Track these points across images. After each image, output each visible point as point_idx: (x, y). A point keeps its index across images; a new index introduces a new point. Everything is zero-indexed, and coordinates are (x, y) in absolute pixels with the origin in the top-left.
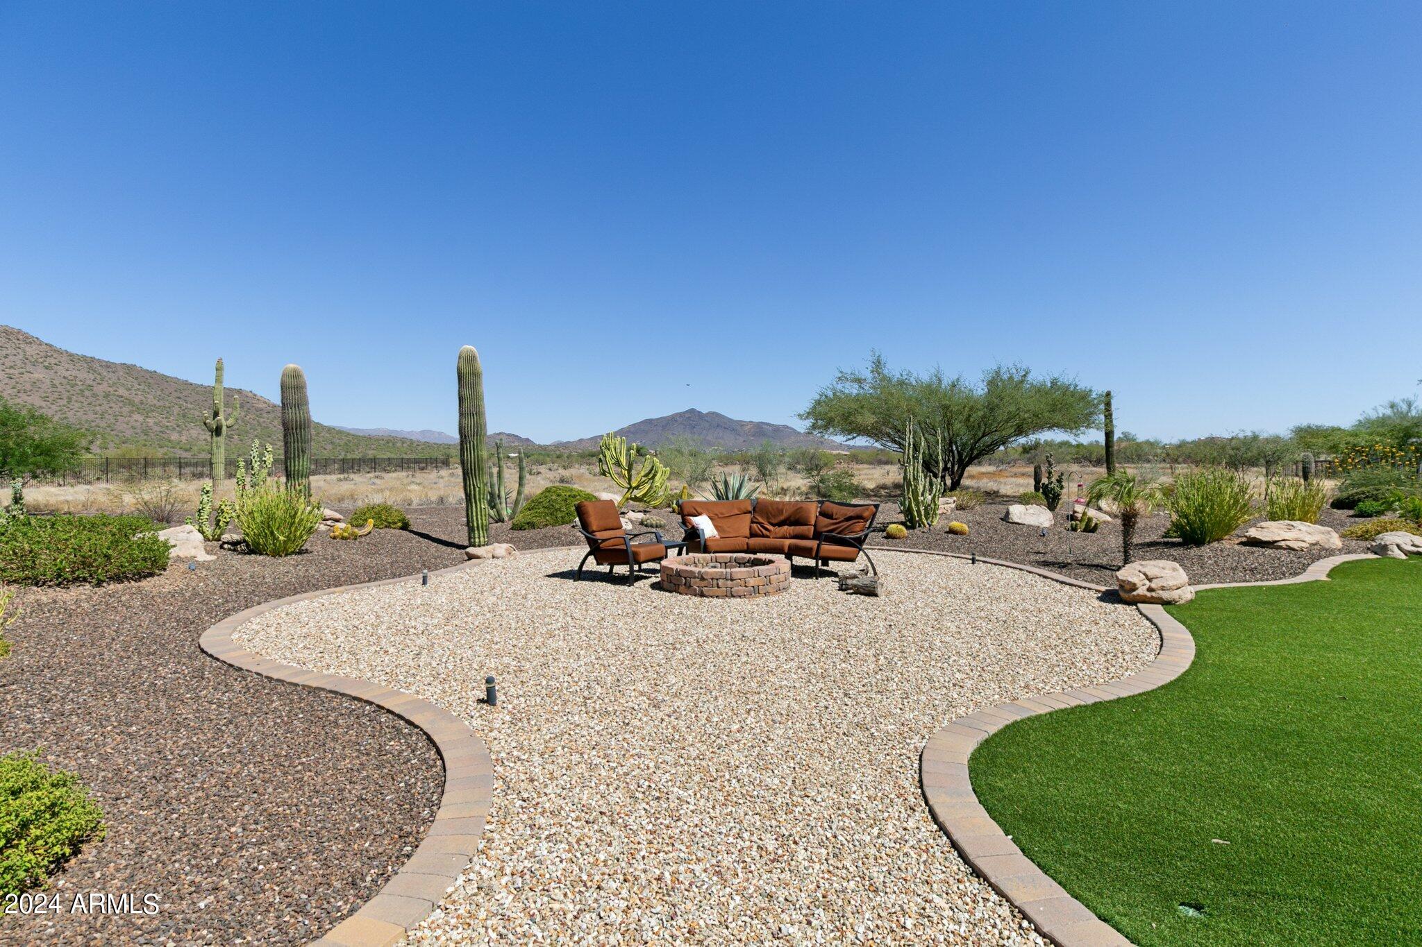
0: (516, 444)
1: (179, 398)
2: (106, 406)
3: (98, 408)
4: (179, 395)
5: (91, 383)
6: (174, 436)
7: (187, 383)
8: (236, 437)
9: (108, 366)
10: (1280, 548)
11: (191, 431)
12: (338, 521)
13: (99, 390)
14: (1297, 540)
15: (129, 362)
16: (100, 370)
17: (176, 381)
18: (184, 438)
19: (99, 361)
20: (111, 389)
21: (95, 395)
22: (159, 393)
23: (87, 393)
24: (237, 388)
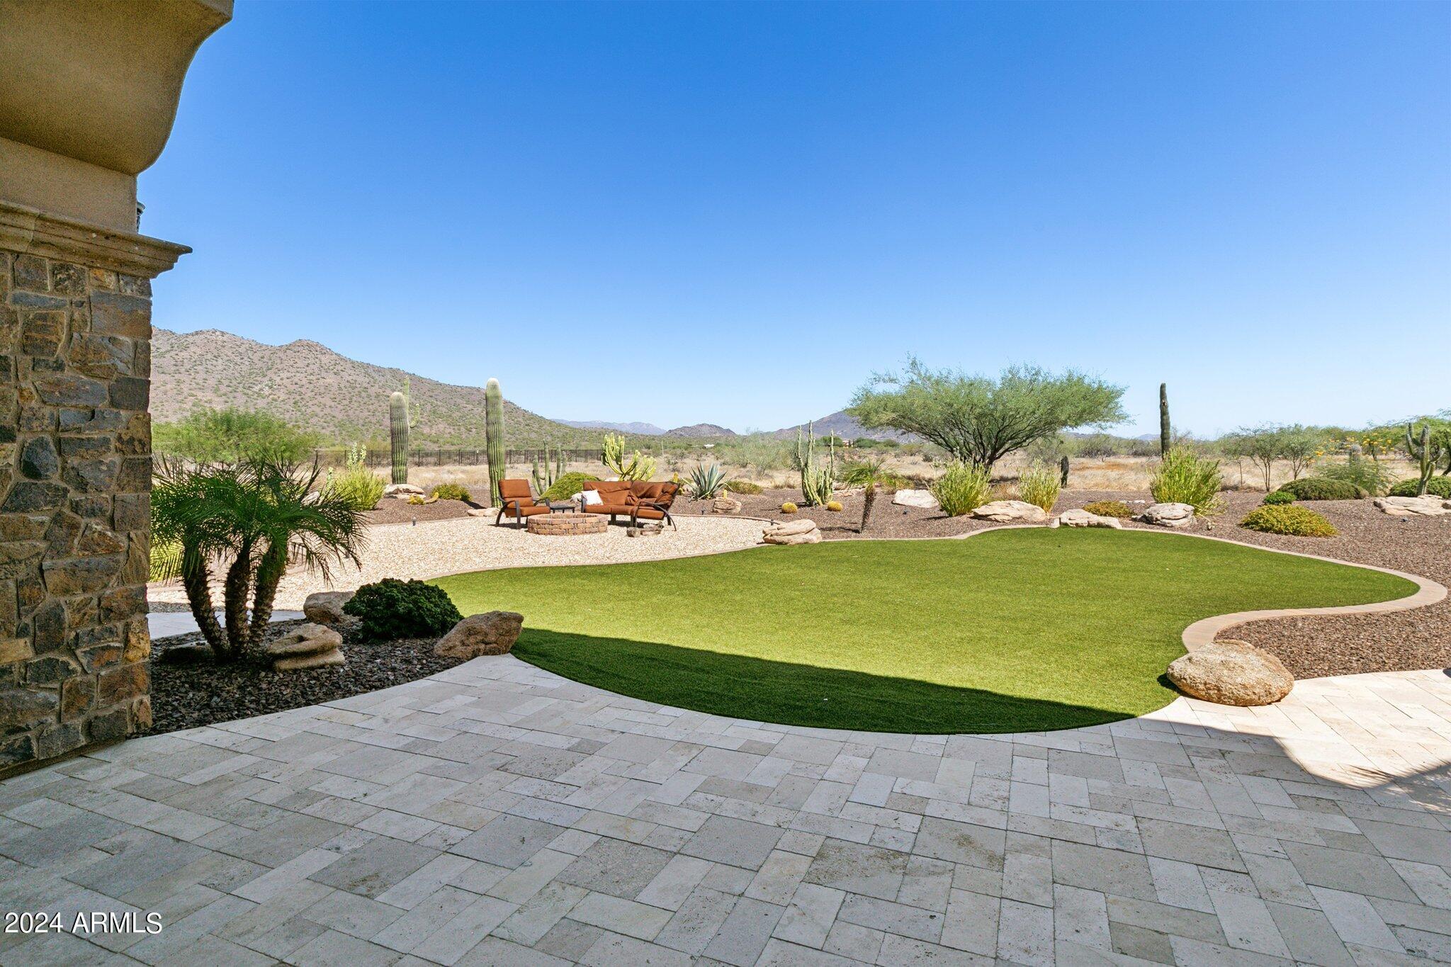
0: (718, 435)
1: (431, 397)
2: (376, 405)
3: (370, 407)
4: (431, 394)
5: (366, 385)
6: (426, 430)
7: (438, 384)
8: (474, 430)
9: (379, 370)
10: (991, 520)
11: (440, 426)
12: (421, 493)
13: (372, 391)
14: (1004, 514)
15: (395, 367)
16: (373, 374)
17: (430, 382)
18: (433, 431)
19: (373, 366)
20: (381, 391)
21: (369, 396)
22: (416, 392)
23: (363, 394)
24: (477, 386)
